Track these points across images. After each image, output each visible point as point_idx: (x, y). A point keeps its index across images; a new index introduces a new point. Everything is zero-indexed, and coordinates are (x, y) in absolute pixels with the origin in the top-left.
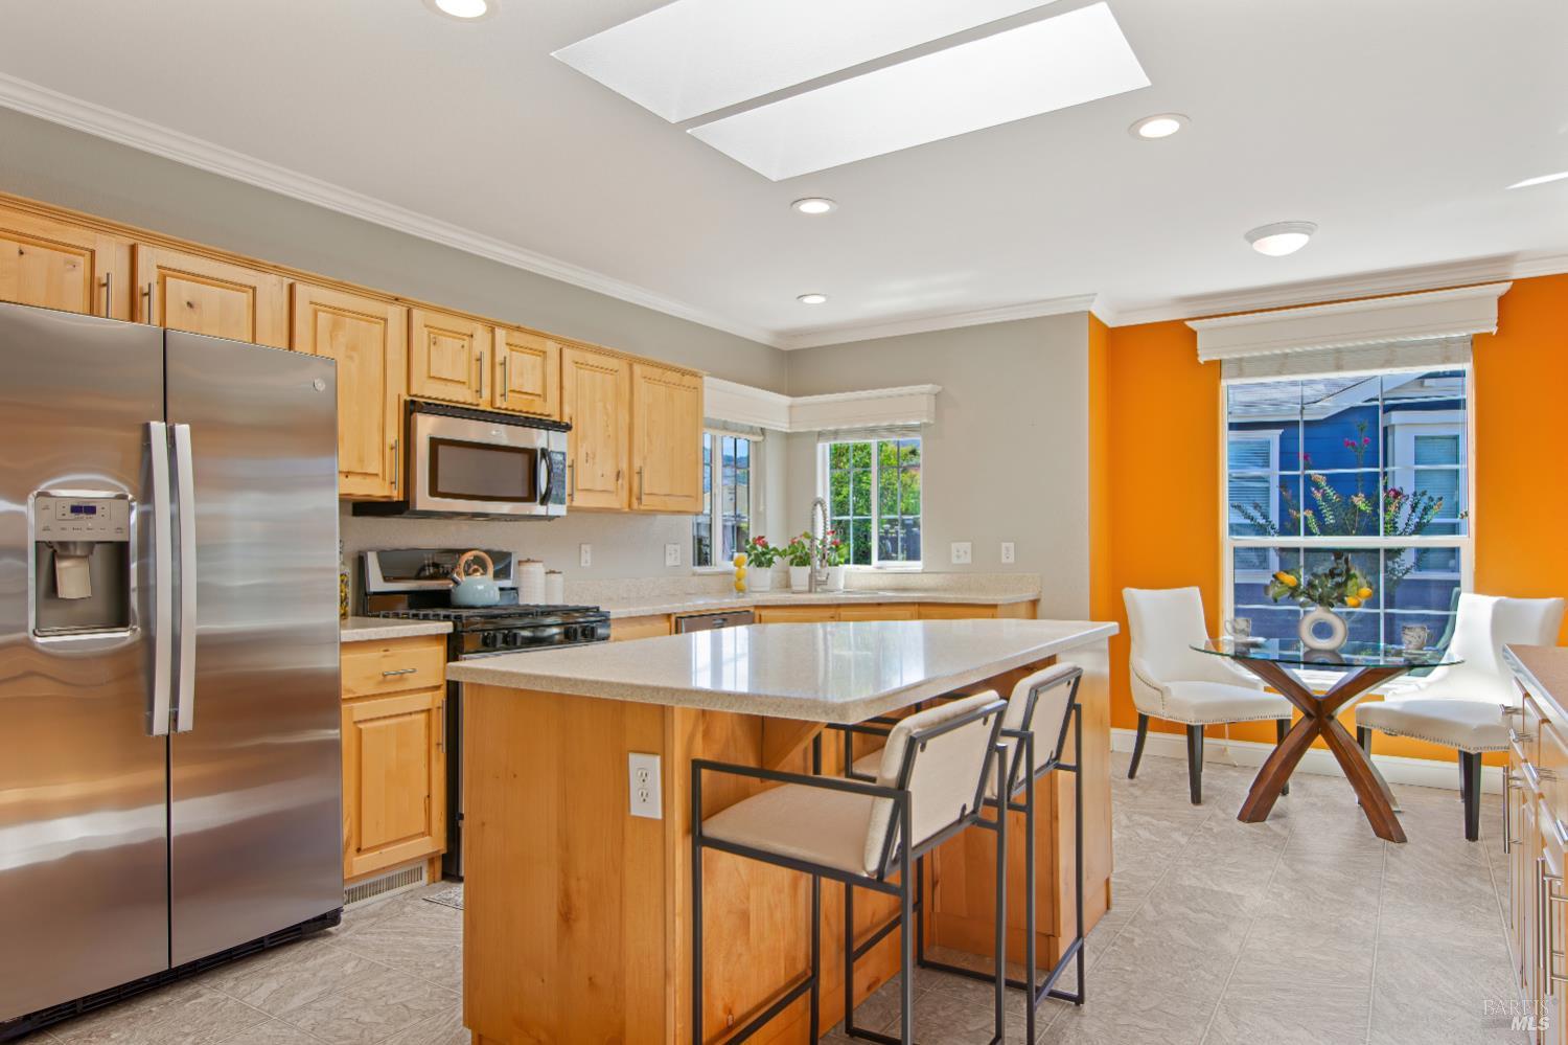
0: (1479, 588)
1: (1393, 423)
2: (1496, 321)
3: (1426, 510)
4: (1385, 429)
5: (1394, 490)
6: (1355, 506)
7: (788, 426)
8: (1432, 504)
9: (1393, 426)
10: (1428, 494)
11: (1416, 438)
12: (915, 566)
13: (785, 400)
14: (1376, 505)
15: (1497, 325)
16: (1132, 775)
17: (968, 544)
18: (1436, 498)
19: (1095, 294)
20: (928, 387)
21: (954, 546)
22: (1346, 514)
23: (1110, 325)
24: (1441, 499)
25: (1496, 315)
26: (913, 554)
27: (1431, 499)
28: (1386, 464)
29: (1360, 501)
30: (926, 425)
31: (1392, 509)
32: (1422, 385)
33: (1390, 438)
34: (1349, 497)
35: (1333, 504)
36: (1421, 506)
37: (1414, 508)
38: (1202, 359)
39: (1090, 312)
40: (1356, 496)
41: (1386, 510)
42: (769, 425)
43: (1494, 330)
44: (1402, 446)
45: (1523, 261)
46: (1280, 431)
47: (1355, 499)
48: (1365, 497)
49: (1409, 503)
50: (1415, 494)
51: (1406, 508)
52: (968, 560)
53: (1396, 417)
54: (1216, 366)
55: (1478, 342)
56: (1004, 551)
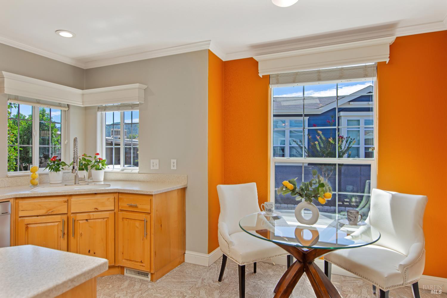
0: (380, 186)
1: (341, 115)
2: (389, 56)
3: (350, 143)
4: (339, 117)
5: (341, 136)
6: (330, 141)
7: (82, 103)
8: (352, 141)
9: (341, 116)
10: (350, 138)
11: (348, 120)
12: (136, 169)
13: (79, 91)
14: (335, 142)
15: (389, 58)
16: (220, 280)
17: (158, 160)
18: (353, 139)
19: (210, 40)
20: (137, 85)
21: (152, 161)
22: (327, 144)
23: (224, 60)
24: (354, 139)
25: (389, 53)
26: (136, 164)
27: (351, 139)
28: (339, 125)
29: (331, 140)
30: (141, 104)
31: (340, 142)
32: (349, 104)
33: (340, 120)
34: (328, 139)
35: (323, 141)
36: (349, 142)
37: (347, 142)
38: (261, 75)
39: (209, 50)
40: (330, 139)
41: (338, 143)
42: (71, 103)
43: (387, 60)
44: (344, 121)
45: (400, 28)
46: (308, 117)
47: (330, 140)
48: (333, 138)
49: (345, 140)
50: (347, 138)
51: (344, 142)
52: (157, 168)
53: (342, 113)
54: (267, 78)
55: (380, 66)
56: (172, 164)
